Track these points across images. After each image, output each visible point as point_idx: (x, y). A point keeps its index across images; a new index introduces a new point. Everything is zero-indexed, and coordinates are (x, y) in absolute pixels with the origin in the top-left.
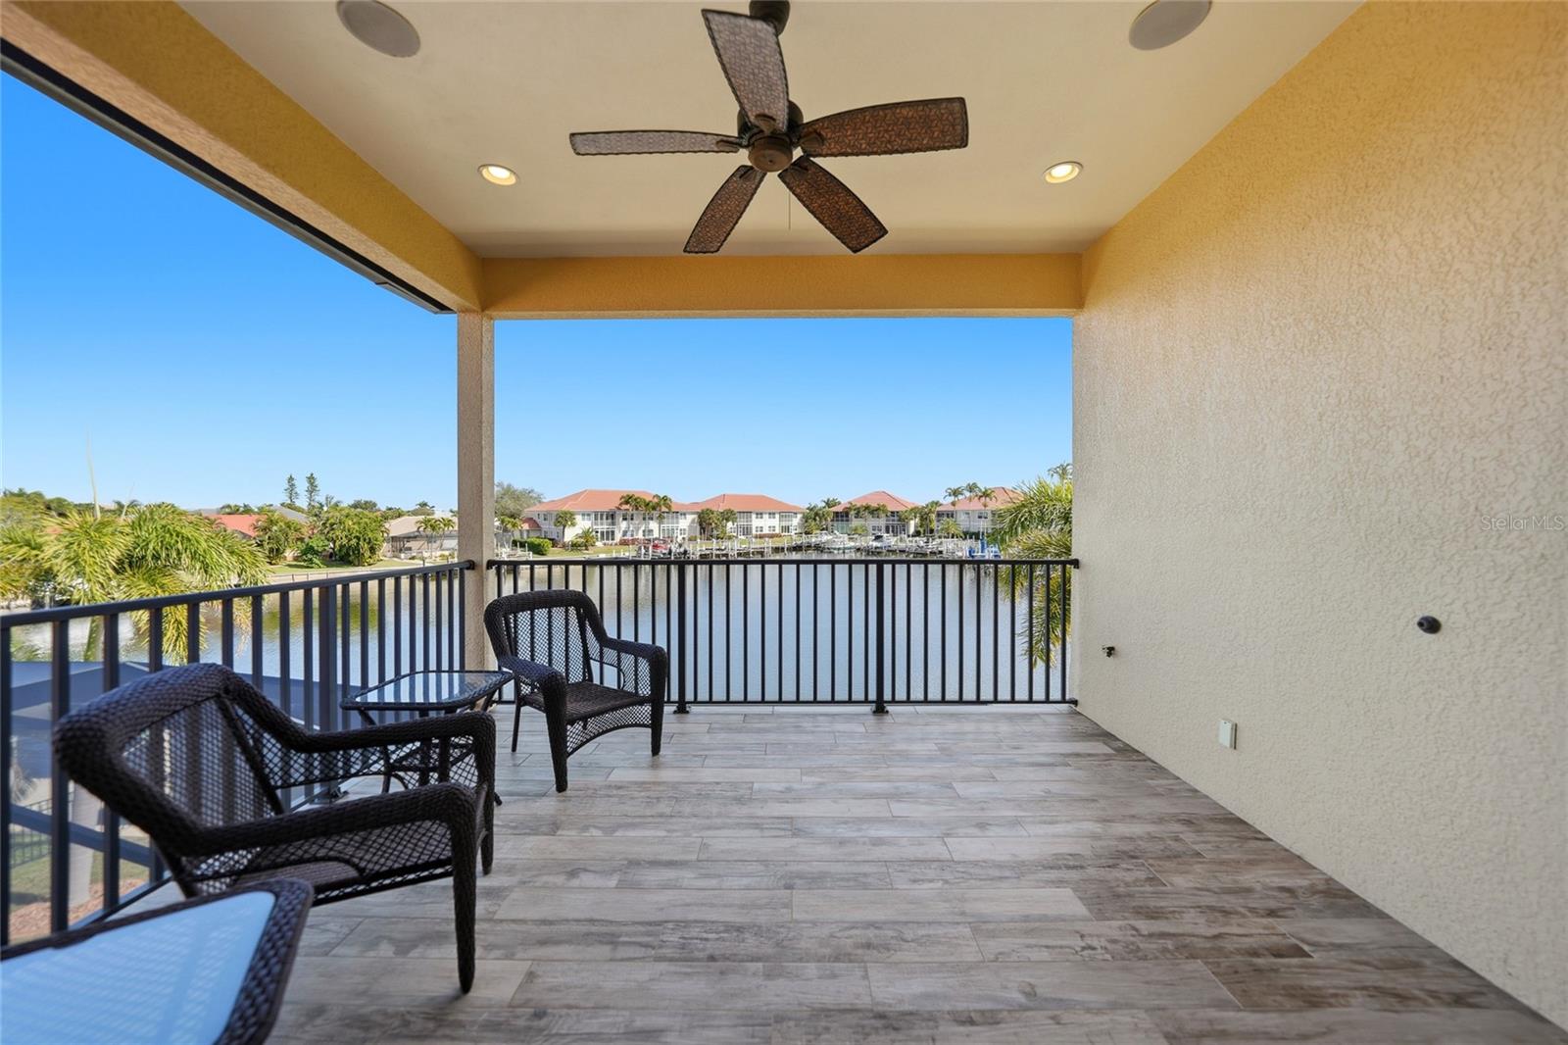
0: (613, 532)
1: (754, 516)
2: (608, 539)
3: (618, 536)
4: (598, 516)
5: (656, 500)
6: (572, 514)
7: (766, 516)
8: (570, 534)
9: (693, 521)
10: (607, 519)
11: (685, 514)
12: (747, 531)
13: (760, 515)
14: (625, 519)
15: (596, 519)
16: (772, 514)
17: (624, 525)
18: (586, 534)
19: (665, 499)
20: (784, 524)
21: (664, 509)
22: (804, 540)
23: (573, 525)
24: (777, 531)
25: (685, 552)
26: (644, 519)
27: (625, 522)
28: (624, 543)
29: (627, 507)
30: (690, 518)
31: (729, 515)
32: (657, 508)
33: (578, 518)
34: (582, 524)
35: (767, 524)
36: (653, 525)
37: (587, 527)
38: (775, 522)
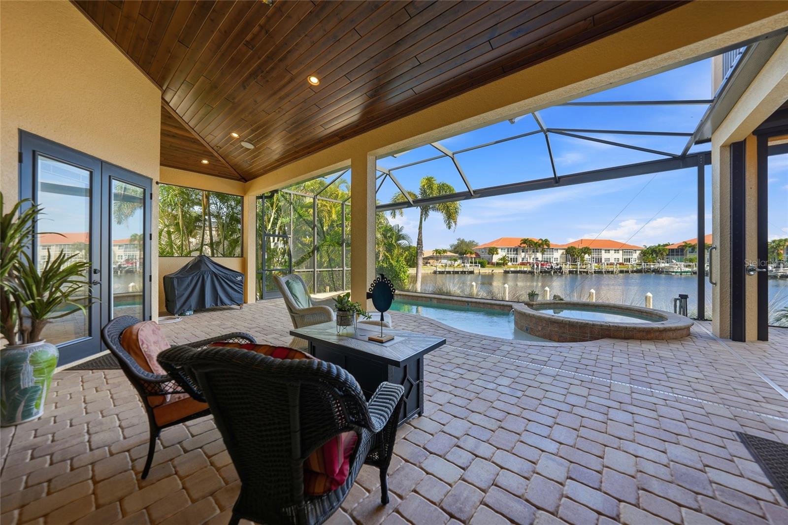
0: (517, 258)
1: (603, 252)
2: (514, 261)
3: (520, 260)
4: (509, 250)
5: (540, 242)
6: (497, 249)
7: (612, 252)
8: (496, 258)
9: (563, 254)
10: (514, 251)
11: (557, 250)
12: (599, 261)
13: (608, 251)
14: (523, 252)
15: (508, 251)
16: (617, 251)
17: (523, 254)
18: (503, 259)
19: (546, 241)
20: (626, 257)
21: (545, 247)
22: (644, 266)
23: (497, 254)
24: (621, 261)
25: (561, 268)
26: (534, 252)
27: (524, 253)
28: (522, 264)
29: (525, 245)
30: (560, 252)
31: (586, 250)
32: (542, 246)
33: (499, 251)
34: (501, 254)
35: (613, 256)
36: (539, 256)
37: (504, 255)
38: (620, 256)
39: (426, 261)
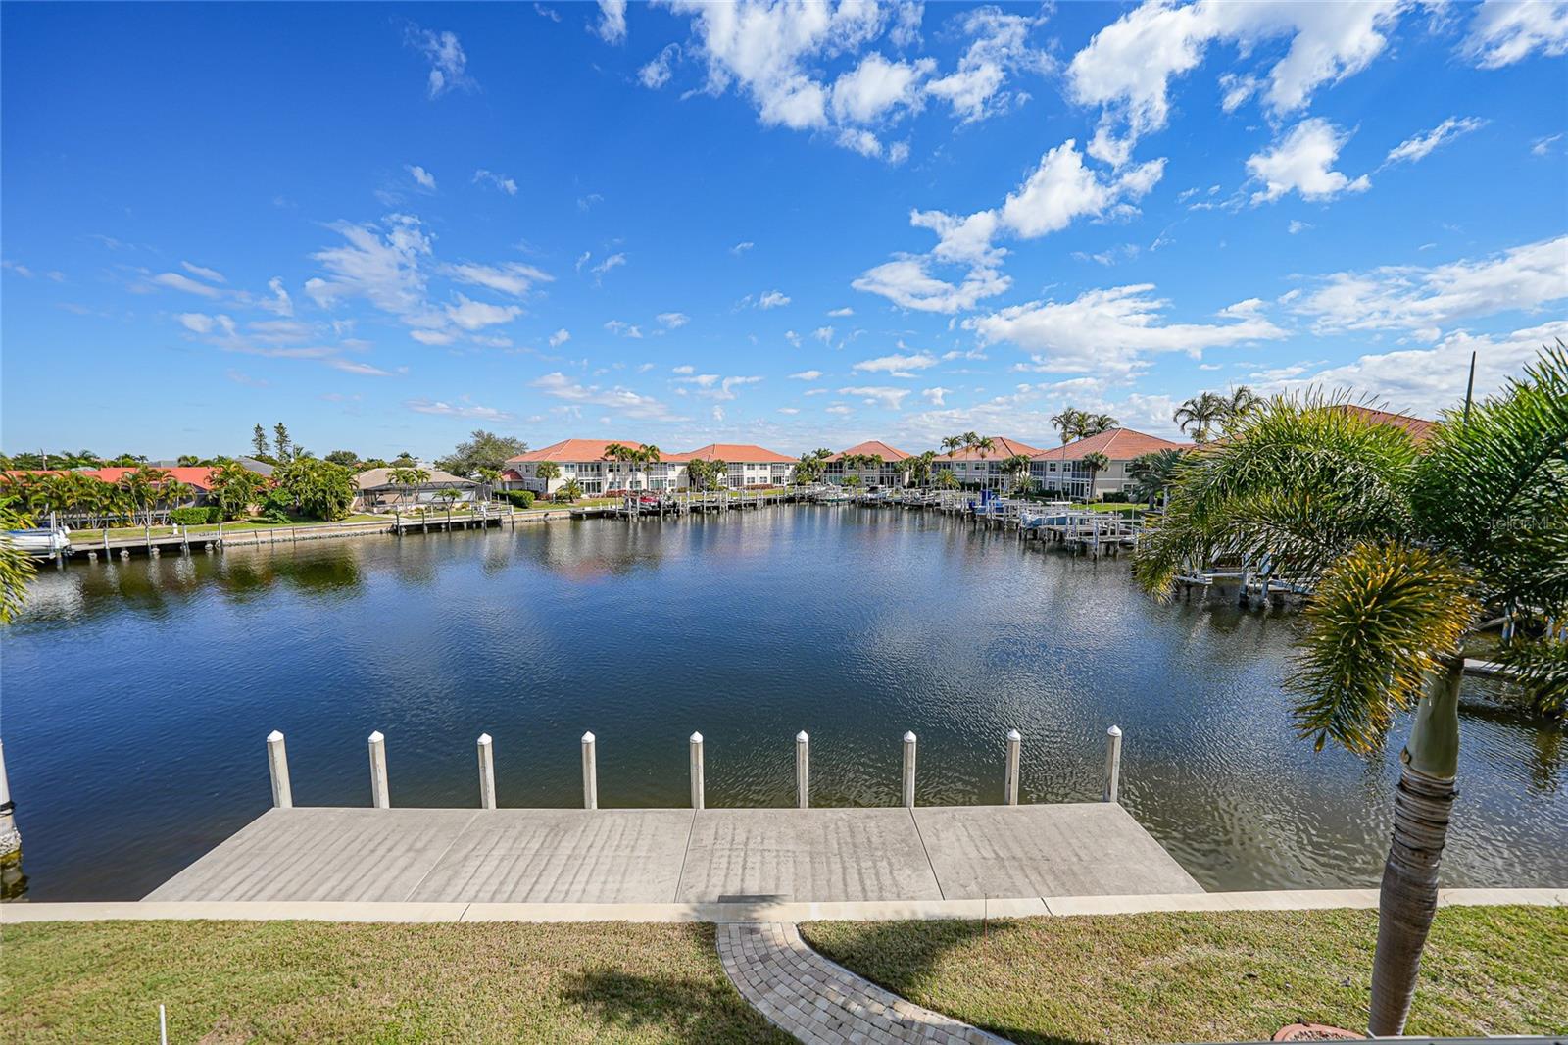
0: (599, 484)
1: (745, 467)
2: (594, 490)
3: (605, 488)
4: (582, 466)
5: (643, 450)
6: (555, 465)
7: (757, 467)
8: (554, 486)
9: (682, 472)
10: (592, 469)
11: (673, 465)
12: (737, 482)
13: (751, 466)
14: (611, 470)
15: (581, 470)
16: (763, 465)
17: (610, 476)
18: (571, 485)
19: (652, 449)
20: (776, 475)
21: (651, 459)
22: (796, 491)
23: (557, 476)
24: (769, 482)
25: (675, 505)
26: (631, 470)
27: (611, 474)
28: (611, 495)
29: (613, 457)
30: (679, 469)
31: (719, 466)
32: (644, 458)
33: (562, 469)
34: (566, 475)
35: (758, 474)
36: (641, 476)
37: (571, 479)
38: (767, 473)
39: (371, 498)
